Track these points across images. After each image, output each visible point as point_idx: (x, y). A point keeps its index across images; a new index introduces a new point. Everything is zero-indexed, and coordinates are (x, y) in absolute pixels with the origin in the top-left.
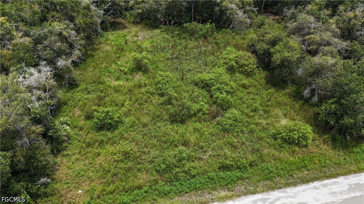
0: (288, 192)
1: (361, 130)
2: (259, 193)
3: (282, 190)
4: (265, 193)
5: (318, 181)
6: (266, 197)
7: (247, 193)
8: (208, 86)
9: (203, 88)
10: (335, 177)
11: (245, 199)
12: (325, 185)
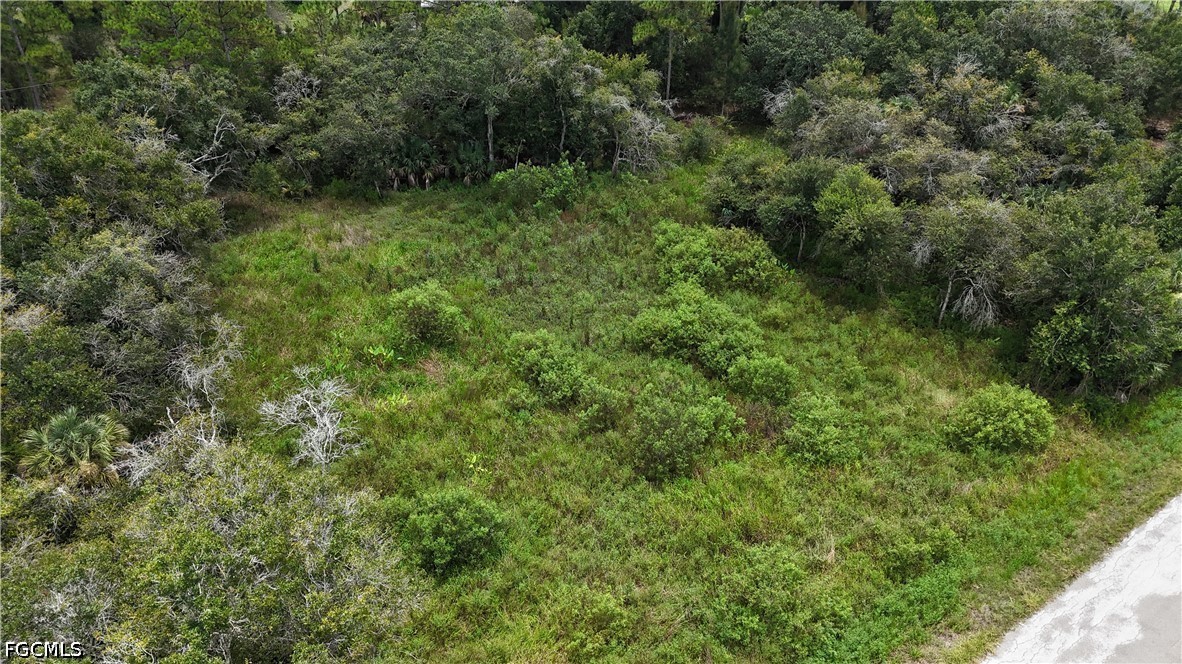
0: (1096, 580)
1: (1152, 366)
2: (1036, 609)
3: (1080, 580)
4: (1050, 606)
5: (1136, 530)
6: (1059, 613)
7: (1010, 620)
8: (684, 346)
9: (667, 354)
10: (1162, 506)
11: (1020, 639)
12: (1157, 533)
